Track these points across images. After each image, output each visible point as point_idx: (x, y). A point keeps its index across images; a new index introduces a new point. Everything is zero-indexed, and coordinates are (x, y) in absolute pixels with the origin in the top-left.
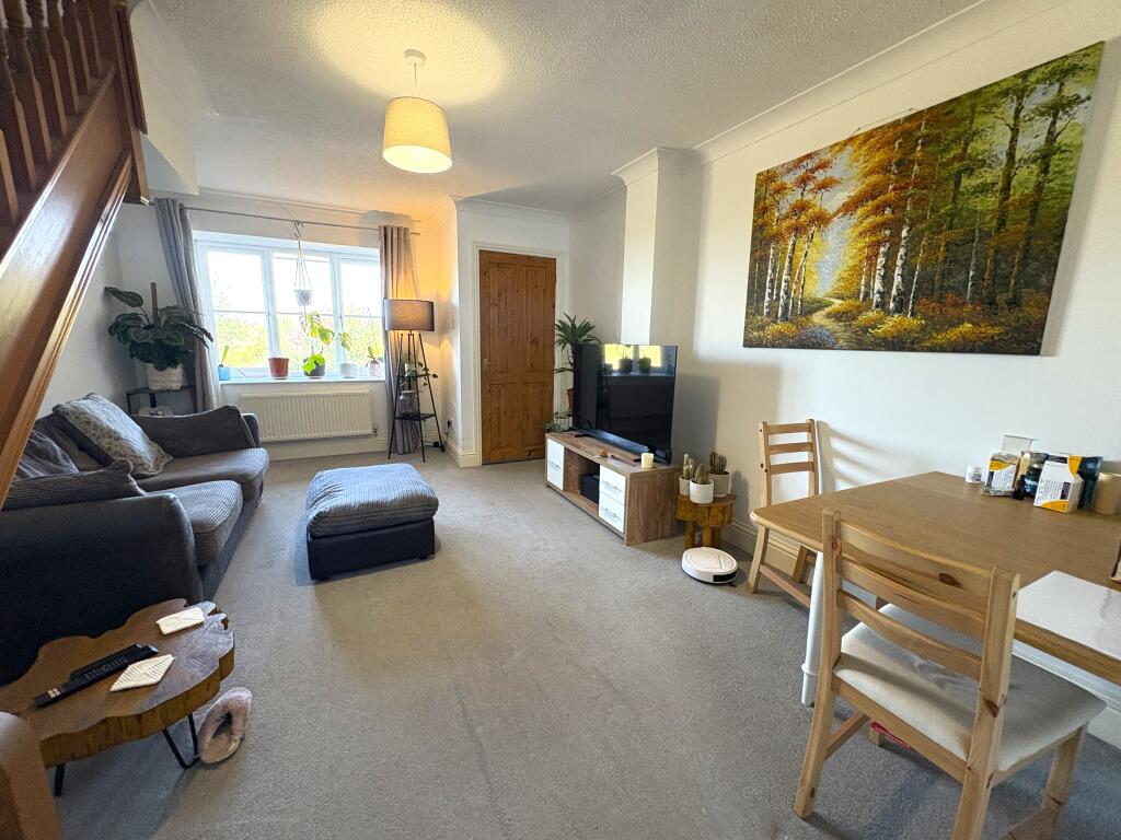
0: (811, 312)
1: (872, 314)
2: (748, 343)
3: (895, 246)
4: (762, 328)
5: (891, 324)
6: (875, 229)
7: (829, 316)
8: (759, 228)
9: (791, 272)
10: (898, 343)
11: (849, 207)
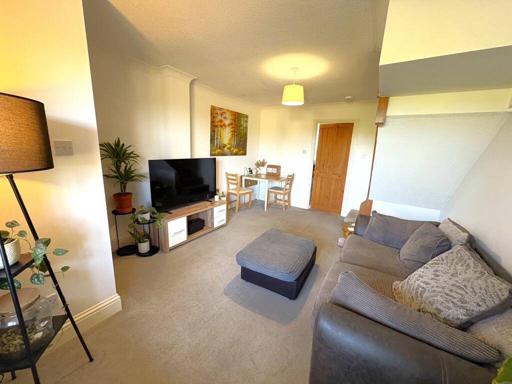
0: (224, 147)
1: (233, 148)
2: (211, 156)
3: (234, 137)
4: (215, 151)
5: (235, 150)
6: (233, 131)
7: (227, 148)
8: (212, 122)
9: (220, 137)
10: (236, 154)
11: (230, 125)
